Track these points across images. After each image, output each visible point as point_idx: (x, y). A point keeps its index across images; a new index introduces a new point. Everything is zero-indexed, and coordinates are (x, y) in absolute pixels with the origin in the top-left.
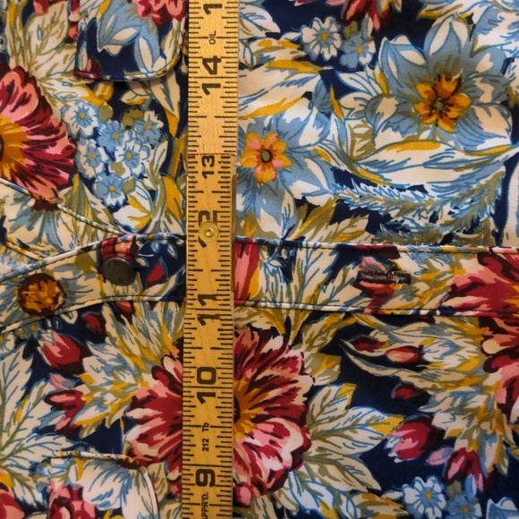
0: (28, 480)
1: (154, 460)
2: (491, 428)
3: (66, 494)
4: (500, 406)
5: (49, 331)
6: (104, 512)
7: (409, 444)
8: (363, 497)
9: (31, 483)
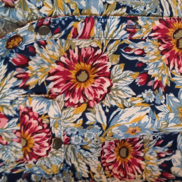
0: (10, 107)
1: (59, 94)
2: (165, 73)
3: (26, 110)
4: (167, 65)
5: (15, 53)
6: (42, 115)
7: (142, 80)
8: (131, 99)
9: (11, 108)
